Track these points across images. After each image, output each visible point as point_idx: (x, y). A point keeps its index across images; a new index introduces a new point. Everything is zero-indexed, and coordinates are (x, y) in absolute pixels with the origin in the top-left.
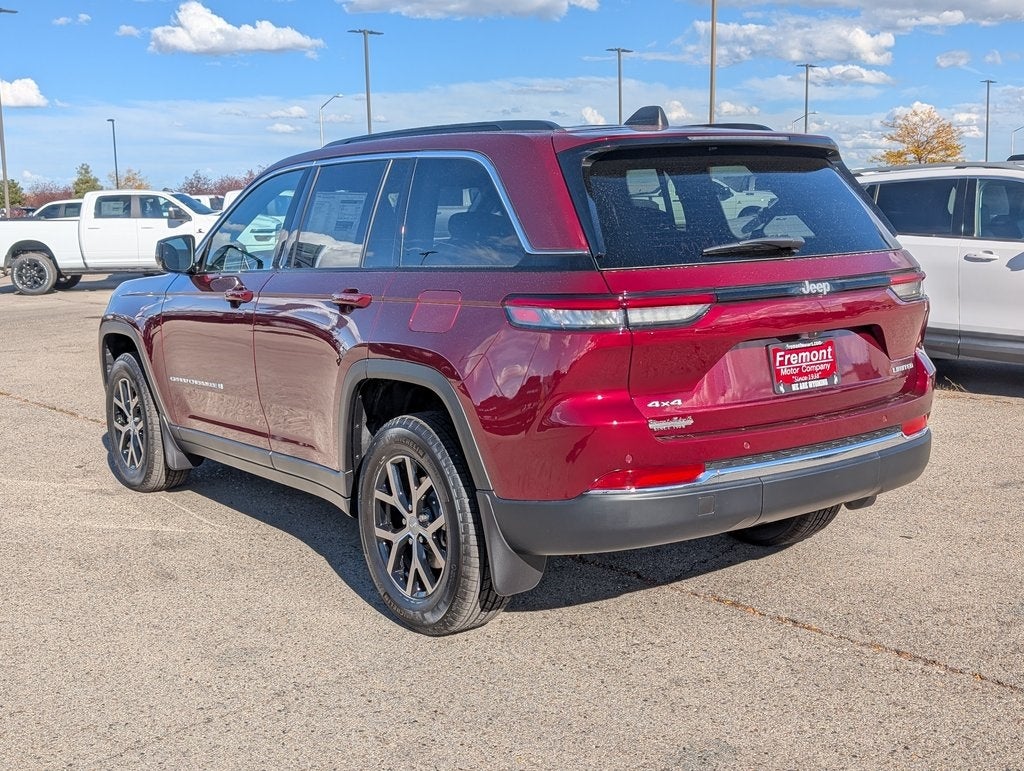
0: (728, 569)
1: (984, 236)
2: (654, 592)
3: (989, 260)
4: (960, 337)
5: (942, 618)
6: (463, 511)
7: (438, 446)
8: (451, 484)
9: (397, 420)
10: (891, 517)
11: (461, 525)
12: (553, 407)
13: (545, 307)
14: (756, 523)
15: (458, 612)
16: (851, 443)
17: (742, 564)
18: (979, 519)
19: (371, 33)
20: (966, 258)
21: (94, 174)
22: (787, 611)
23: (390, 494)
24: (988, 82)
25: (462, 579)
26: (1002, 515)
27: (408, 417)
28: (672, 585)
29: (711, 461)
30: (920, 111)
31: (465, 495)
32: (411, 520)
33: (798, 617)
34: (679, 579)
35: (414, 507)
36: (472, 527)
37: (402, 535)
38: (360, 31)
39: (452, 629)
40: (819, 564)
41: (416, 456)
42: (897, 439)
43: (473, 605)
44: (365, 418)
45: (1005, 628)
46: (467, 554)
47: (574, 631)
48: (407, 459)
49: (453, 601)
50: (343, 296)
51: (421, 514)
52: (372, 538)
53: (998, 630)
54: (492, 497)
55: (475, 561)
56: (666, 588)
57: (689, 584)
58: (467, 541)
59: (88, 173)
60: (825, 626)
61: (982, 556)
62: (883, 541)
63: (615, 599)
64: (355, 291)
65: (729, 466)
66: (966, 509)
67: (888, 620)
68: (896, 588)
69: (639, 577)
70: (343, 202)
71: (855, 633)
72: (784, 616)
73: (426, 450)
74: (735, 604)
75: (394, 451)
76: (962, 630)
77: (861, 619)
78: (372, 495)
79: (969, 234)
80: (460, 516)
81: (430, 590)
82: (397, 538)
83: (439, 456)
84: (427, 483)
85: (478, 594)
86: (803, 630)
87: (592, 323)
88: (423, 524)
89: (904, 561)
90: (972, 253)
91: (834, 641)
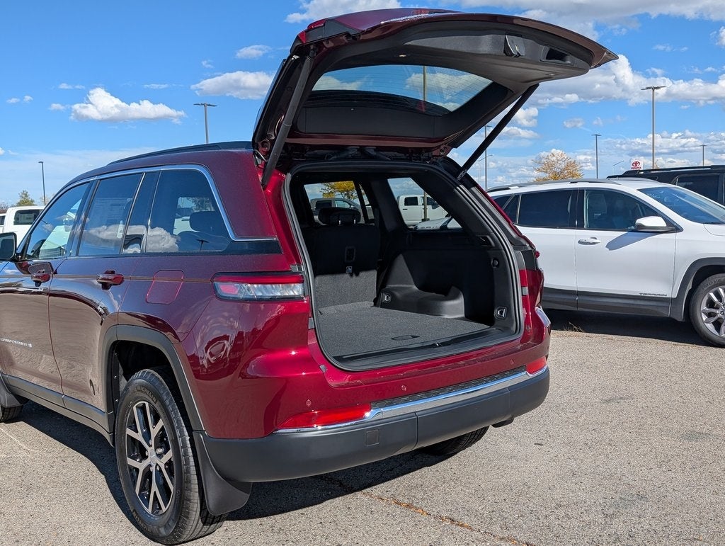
0: (407, 475)
1: (591, 228)
2: (349, 498)
3: (594, 243)
4: (577, 295)
5: (561, 512)
6: (184, 446)
7: (168, 394)
8: (176, 425)
9: (139, 374)
10: (529, 429)
11: (183, 459)
12: (250, 361)
13: (243, 283)
14: (415, 448)
15: (183, 527)
16: (487, 382)
17: (418, 471)
18: (591, 428)
19: (209, 105)
20: (580, 242)
21: (31, 197)
22: (447, 511)
23: (137, 432)
24: (596, 135)
25: (185, 502)
26: (607, 424)
27: (147, 370)
28: (365, 491)
29: (376, 401)
30: (557, 154)
31: (186, 434)
32: (151, 451)
33: (455, 516)
34: (370, 485)
35: (152, 442)
36: (192, 459)
37: (145, 463)
38: (202, 104)
39: (182, 540)
40: (475, 469)
41: (152, 402)
42: (524, 376)
43: (196, 522)
44: (121, 371)
45: (608, 520)
46: (189, 481)
47: (282, 536)
48: (147, 404)
49: (180, 519)
50: (106, 276)
51: (158, 448)
52: (126, 465)
53: (604, 522)
54: (204, 435)
55: (195, 487)
56: (359, 494)
57: (377, 490)
58: (188, 471)
59: (27, 196)
60: (475, 523)
61: (593, 458)
62: (522, 448)
63: (318, 506)
64: (113, 272)
65: (390, 405)
66: (581, 420)
67: (522, 516)
68: (529, 487)
69: (341, 485)
70: (112, 205)
71: (496, 529)
72: (444, 515)
73: (159, 398)
74: (409, 506)
75: (138, 397)
76: (575, 523)
77: (501, 515)
78: (125, 431)
79: (581, 227)
80: (182, 451)
81: (164, 509)
82: (141, 466)
83: (167, 402)
84: (161, 423)
85: (198, 513)
86: (459, 528)
87: (279, 294)
88: (160, 456)
89: (536, 464)
90: (583, 239)
91: (481, 536)
